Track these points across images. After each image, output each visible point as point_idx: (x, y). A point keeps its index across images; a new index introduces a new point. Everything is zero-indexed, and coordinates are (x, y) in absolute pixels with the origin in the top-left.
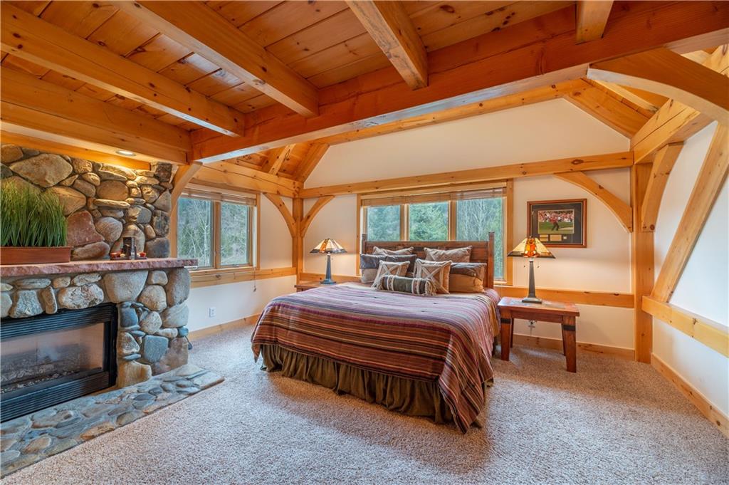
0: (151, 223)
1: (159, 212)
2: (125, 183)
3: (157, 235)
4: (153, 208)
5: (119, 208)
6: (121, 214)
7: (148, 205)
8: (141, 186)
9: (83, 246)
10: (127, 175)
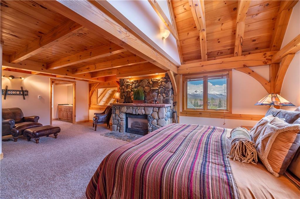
0: (164, 93)
1: (166, 89)
2: (158, 82)
3: (166, 97)
4: (165, 88)
5: (157, 90)
6: (157, 91)
7: (163, 88)
8: (161, 82)
9: (149, 100)
10: (158, 80)
